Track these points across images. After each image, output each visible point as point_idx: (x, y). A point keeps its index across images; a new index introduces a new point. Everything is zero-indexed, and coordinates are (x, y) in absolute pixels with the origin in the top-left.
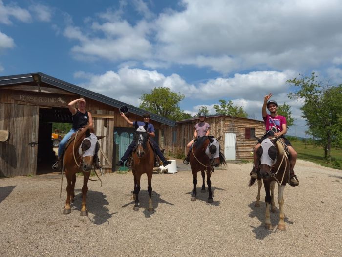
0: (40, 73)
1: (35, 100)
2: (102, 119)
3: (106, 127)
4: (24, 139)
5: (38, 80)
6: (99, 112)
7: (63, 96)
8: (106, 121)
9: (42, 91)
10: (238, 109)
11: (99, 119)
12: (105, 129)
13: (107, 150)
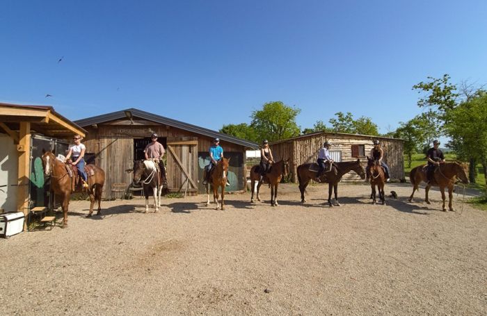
0: (132, 109)
1: (130, 132)
2: (187, 145)
3: (190, 152)
4: (123, 166)
5: (130, 114)
6: (184, 138)
7: (152, 127)
8: (190, 146)
9: (134, 124)
10: (365, 121)
11: (185, 145)
12: (190, 154)
13: (192, 174)
